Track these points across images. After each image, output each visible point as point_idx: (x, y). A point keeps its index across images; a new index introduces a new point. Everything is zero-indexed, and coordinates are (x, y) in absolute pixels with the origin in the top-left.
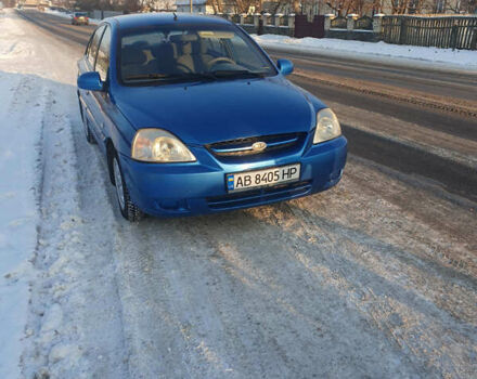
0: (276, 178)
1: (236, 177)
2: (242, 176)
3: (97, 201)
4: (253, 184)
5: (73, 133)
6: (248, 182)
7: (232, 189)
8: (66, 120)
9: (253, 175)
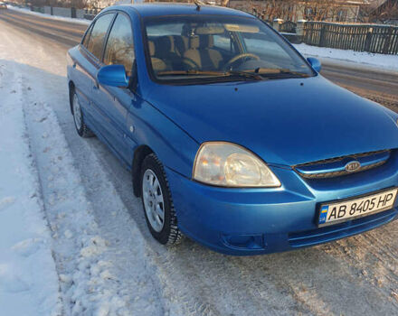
0: (371, 206)
1: (331, 207)
2: (338, 206)
3: (114, 213)
4: (347, 215)
5: (60, 124)
6: (342, 213)
7: (324, 222)
8: (49, 109)
9: (349, 204)
